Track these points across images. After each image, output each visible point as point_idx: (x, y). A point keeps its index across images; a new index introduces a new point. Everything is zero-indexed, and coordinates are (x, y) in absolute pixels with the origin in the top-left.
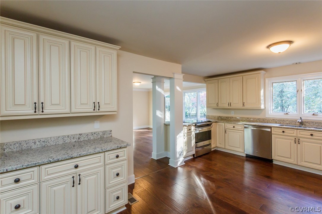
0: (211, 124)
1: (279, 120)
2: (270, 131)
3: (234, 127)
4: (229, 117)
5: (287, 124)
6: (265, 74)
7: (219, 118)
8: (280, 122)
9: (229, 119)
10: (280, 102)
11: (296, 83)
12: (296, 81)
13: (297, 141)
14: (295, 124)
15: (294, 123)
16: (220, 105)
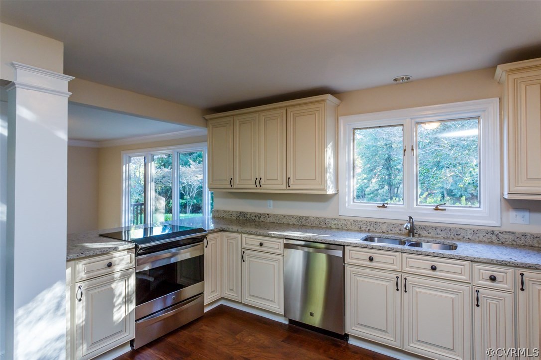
0: (205, 237)
1: (366, 223)
2: (341, 256)
3: (261, 244)
4: (261, 215)
5: (383, 232)
6: (338, 106)
7: (241, 218)
8: (368, 228)
9: (262, 219)
10: (386, 177)
11: (403, 130)
12: (402, 125)
13: (401, 285)
14: (399, 232)
15: (397, 229)
16: (238, 185)
